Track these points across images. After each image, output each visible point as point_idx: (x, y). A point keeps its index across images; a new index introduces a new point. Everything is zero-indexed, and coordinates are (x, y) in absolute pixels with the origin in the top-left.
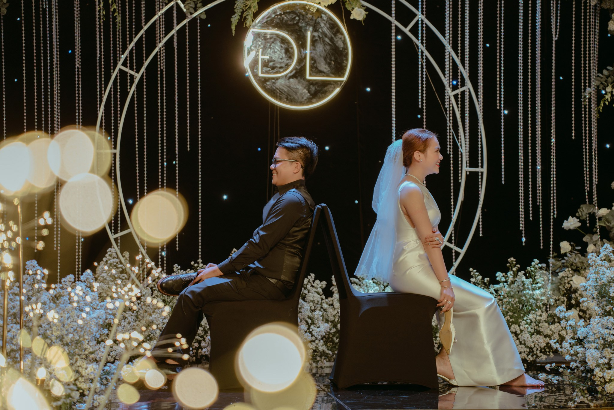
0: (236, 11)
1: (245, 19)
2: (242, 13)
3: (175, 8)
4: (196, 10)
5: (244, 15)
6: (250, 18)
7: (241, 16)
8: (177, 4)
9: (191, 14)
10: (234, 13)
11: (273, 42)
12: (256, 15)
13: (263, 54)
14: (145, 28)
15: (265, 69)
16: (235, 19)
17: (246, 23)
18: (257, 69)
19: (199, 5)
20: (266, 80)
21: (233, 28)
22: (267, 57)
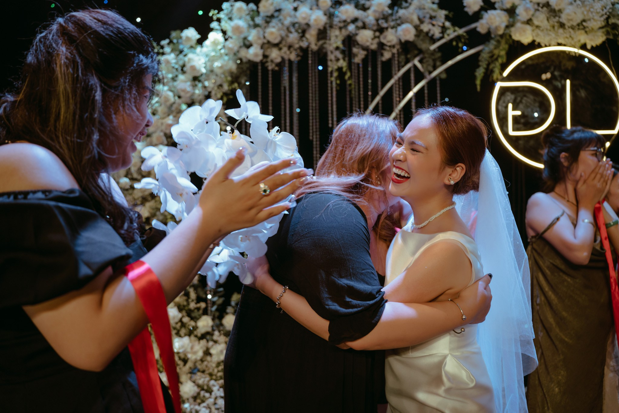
0: (480, 63)
1: (492, 71)
2: (488, 65)
3: (412, 69)
4: (435, 68)
5: (491, 67)
6: (497, 71)
7: (487, 69)
8: (415, 66)
9: (430, 73)
10: (478, 66)
11: (525, 96)
12: (504, 67)
13: (514, 109)
14: (382, 93)
15: (516, 126)
16: (480, 73)
17: (493, 77)
18: (507, 126)
19: (438, 63)
20: (518, 138)
21: (478, 82)
22: (519, 113)
